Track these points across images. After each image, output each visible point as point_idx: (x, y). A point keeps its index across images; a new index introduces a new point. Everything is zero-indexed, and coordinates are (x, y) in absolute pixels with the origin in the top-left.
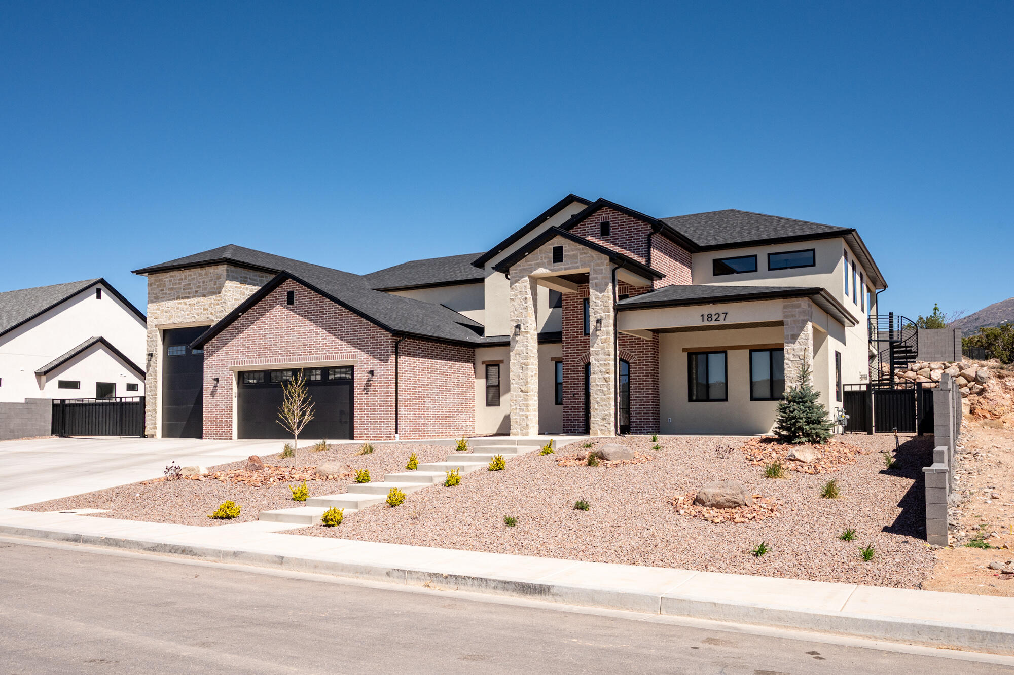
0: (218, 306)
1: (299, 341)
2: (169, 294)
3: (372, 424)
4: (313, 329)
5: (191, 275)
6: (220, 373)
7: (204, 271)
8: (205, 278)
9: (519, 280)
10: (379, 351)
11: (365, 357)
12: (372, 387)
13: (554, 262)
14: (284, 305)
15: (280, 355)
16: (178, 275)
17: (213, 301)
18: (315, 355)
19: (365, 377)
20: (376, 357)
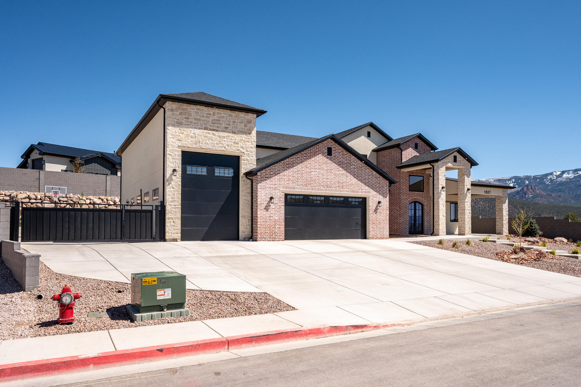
0: (248, 143)
1: (335, 179)
2: (194, 123)
3: (379, 230)
4: (344, 173)
5: (220, 114)
6: (273, 193)
7: (235, 114)
8: (236, 119)
9: (442, 167)
10: (382, 191)
11: (375, 193)
12: (379, 210)
13: (454, 162)
14: (324, 155)
15: (322, 187)
16: (206, 110)
17: (244, 139)
18: (346, 189)
19: (375, 205)
20: (381, 194)
